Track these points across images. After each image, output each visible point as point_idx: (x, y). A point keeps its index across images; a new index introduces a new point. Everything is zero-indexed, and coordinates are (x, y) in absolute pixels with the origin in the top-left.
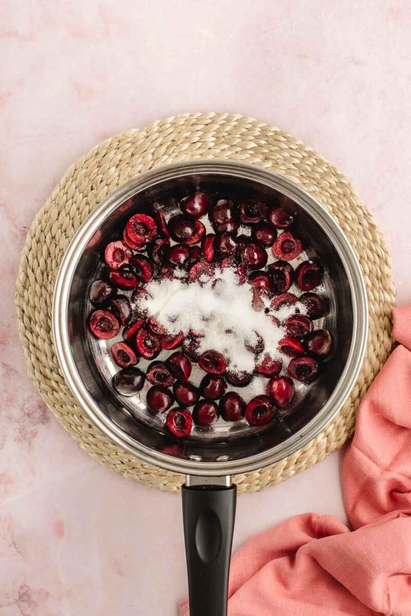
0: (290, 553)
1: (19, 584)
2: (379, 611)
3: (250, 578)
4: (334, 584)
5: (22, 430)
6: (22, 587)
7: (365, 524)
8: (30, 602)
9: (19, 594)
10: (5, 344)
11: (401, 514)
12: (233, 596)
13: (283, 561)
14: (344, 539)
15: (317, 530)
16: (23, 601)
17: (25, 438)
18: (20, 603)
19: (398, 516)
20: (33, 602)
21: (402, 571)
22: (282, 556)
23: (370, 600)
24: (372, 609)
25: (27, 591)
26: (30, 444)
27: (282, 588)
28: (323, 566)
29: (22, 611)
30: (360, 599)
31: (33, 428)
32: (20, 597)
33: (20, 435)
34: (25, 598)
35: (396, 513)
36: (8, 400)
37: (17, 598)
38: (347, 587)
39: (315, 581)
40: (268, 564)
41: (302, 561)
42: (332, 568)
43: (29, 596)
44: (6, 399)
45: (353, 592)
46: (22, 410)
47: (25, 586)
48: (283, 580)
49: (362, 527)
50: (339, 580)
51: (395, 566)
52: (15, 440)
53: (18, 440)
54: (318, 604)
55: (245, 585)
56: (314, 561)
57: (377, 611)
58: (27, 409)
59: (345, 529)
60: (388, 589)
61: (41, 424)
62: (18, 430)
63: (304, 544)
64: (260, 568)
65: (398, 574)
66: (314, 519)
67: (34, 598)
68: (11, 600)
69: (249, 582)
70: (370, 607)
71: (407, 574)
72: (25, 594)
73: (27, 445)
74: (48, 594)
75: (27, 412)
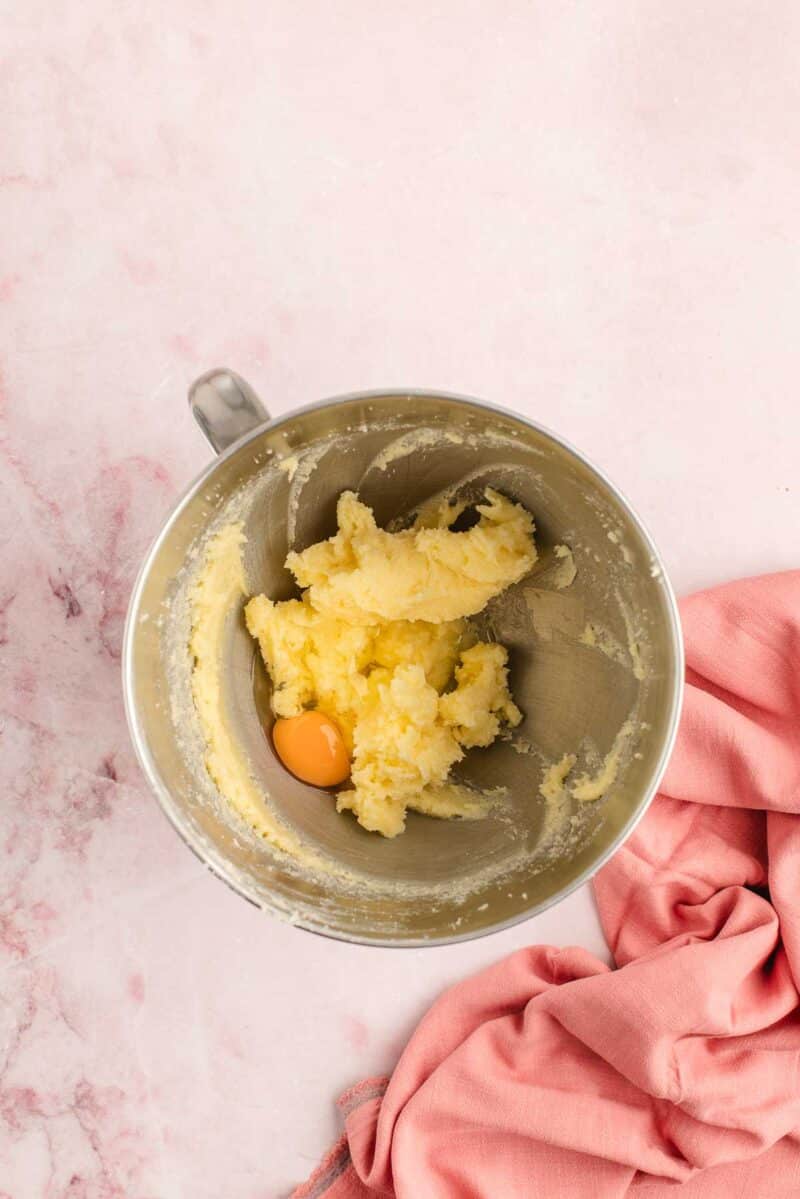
0: (515, 1010)
1: (75, 1080)
2: (663, 1097)
3: (451, 1053)
4: (588, 1056)
5: (67, 830)
6: (79, 1086)
7: (635, 959)
8: (96, 1109)
9: (77, 1097)
10: (31, 691)
11: (693, 939)
12: (425, 1084)
13: (504, 1023)
14: (602, 984)
15: (558, 973)
16: (83, 1108)
17: (72, 843)
18: (79, 1110)
19: (688, 943)
20: (98, 1108)
21: (698, 1031)
22: (503, 1015)
23: (647, 1080)
24: (652, 1093)
25: (89, 1091)
26: (80, 851)
27: (502, 1067)
28: (568, 1028)
29: (81, 1124)
30: (630, 1079)
31: (85, 826)
32: (78, 1102)
33: (64, 838)
34: (86, 1102)
35: (683, 938)
36: (41, 783)
37: (73, 1103)
38: (608, 1061)
39: (557, 1052)
40: (479, 1029)
41: (534, 1021)
42: (584, 1031)
43: (92, 1099)
44: (37, 780)
45: (618, 1069)
46: (66, 797)
47: (86, 1082)
48: (504, 1054)
49: (632, 963)
50: (596, 1049)
51: (686, 1024)
52: (56, 847)
53: (61, 847)
54: (564, 1089)
55: (444, 1064)
56: (554, 1021)
57: (660, 1097)
58: (74, 795)
59: (602, 967)
60: (676, 1061)
61: (97, 819)
62: (60, 831)
63: (537, 994)
64: (466, 1035)
65: (691, 1035)
66: (550, 955)
67: (101, 1101)
68: (63, 1107)
69: (449, 1060)
70: (647, 1091)
71: (705, 1035)
72: (86, 1096)
73: (76, 854)
74: (123, 1094)
75: (73, 799)
